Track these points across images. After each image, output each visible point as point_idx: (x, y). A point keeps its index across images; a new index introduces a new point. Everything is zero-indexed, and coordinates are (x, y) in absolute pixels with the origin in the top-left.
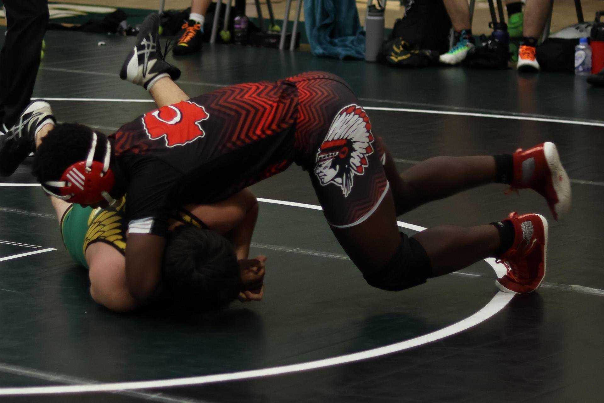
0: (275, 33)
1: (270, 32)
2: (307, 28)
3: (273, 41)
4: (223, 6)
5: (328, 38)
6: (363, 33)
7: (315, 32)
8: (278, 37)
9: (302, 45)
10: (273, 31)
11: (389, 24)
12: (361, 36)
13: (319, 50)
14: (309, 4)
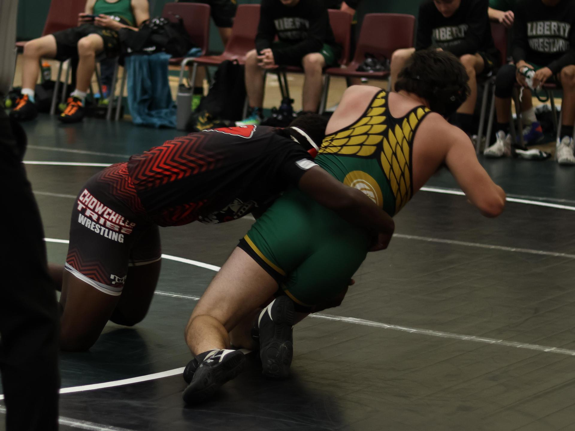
0: (104, 106)
1: (99, 105)
2: (130, 102)
4: (61, 84)
5: (146, 111)
6: (175, 107)
7: (136, 105)
8: (106, 110)
9: (126, 116)
10: (103, 104)
12: (173, 109)
13: (138, 120)
14: (131, 84)
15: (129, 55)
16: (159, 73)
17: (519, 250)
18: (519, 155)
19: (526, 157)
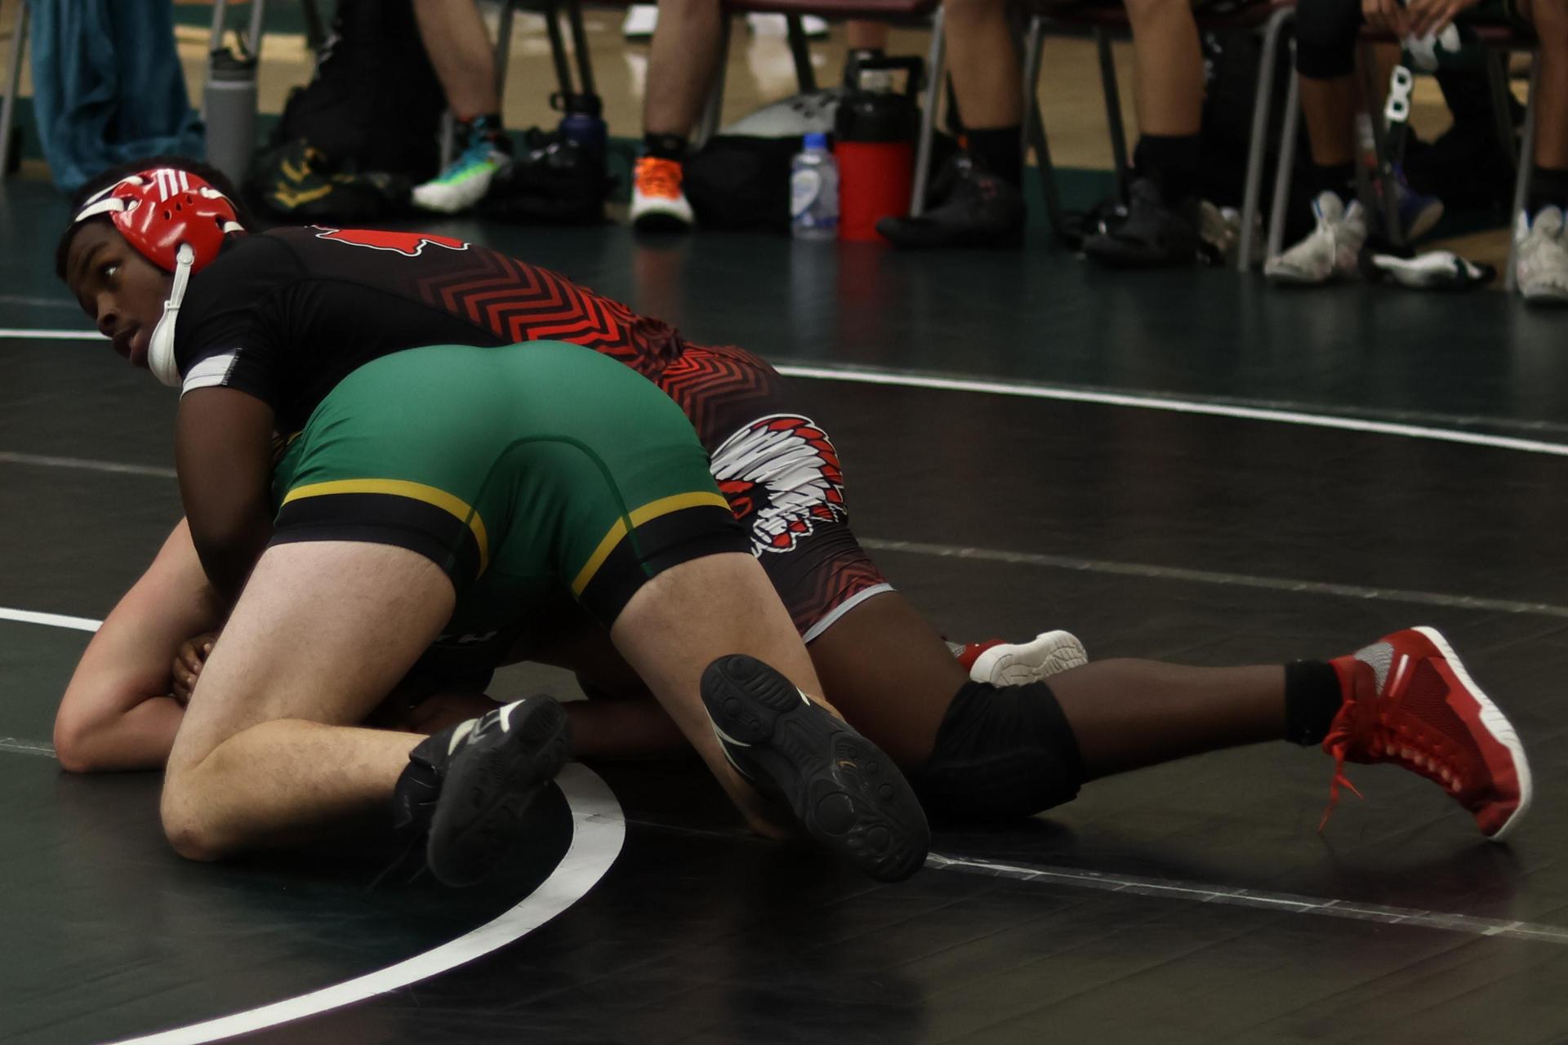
2: (41, 116)
5: (100, 144)
6: (198, 128)
7: (62, 125)
9: (28, 164)
11: (272, 103)
12: (193, 137)
14: (44, 50)
17: (1391, 594)
18: (1386, 271)
19: (1411, 278)
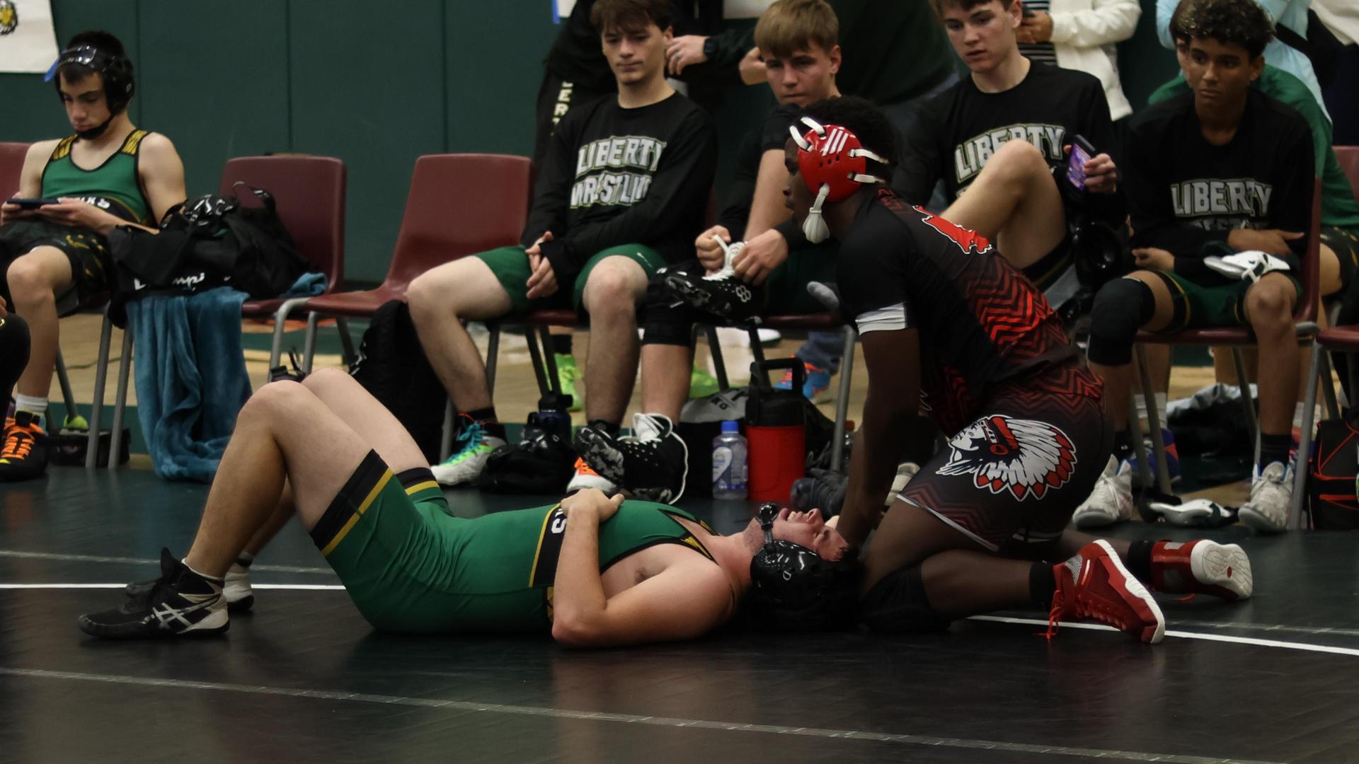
0: (76, 432)
1: (64, 432)
2: (144, 420)
3: (72, 450)
5: (189, 441)
7: (159, 426)
8: (82, 442)
9: (135, 458)
10: (72, 429)
13: (170, 466)
14: (145, 371)
15: (138, 296)
16: (218, 339)
19: (1179, 518)
